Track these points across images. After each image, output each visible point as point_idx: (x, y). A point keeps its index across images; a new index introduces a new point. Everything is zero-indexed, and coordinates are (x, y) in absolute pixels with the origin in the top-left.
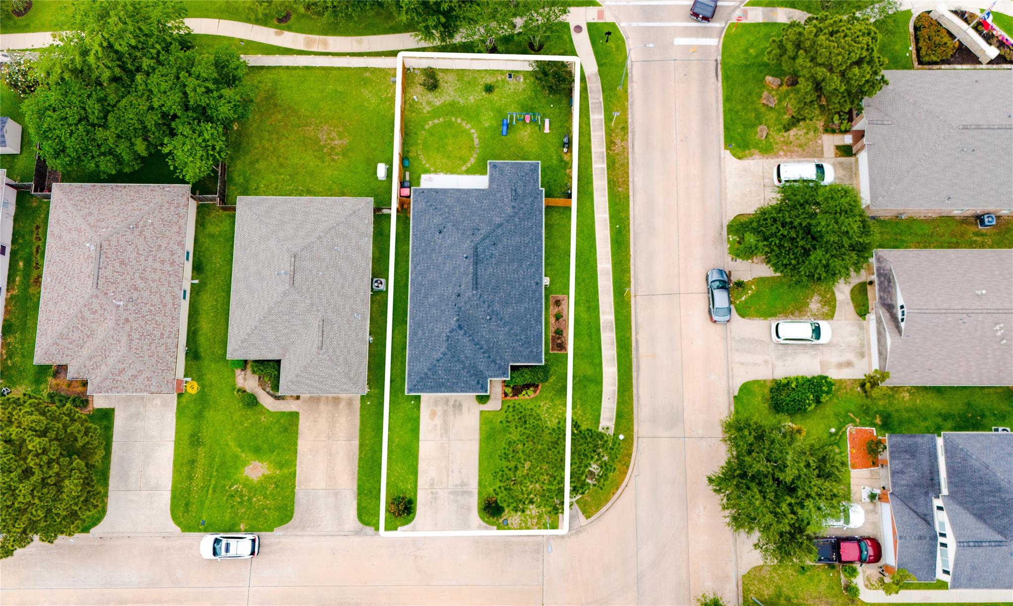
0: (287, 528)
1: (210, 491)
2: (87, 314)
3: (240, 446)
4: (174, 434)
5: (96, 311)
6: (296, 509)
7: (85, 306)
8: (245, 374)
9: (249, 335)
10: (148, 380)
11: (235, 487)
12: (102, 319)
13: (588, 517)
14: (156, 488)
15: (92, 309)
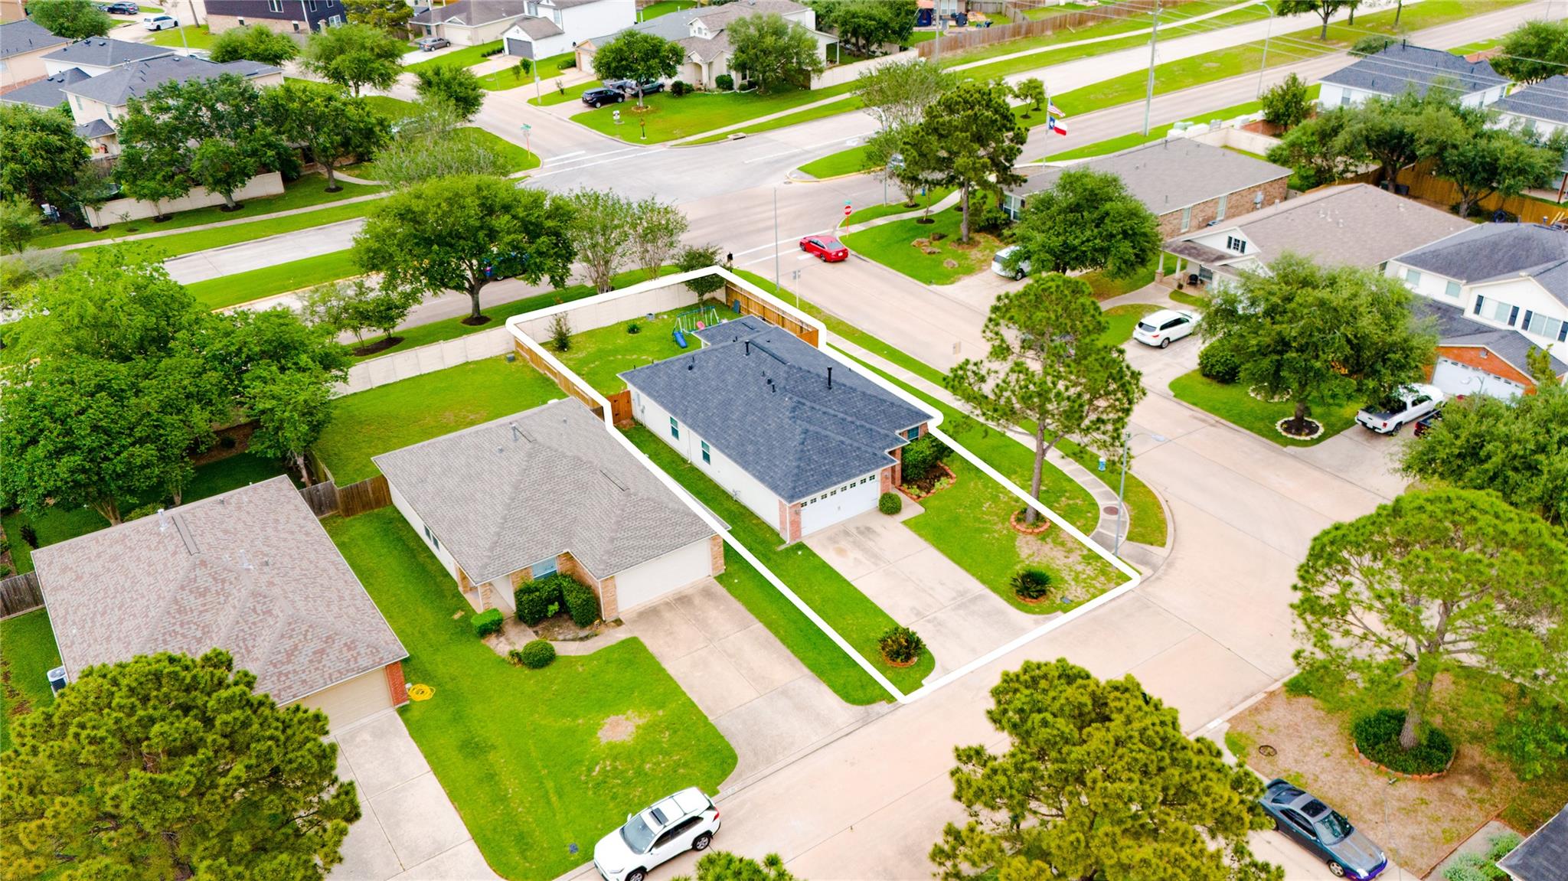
0: (740, 775)
1: (554, 799)
2: (192, 601)
3: (564, 715)
4: (424, 762)
5: (207, 590)
6: (733, 745)
7: (183, 588)
8: (507, 639)
9: (498, 534)
10: (349, 649)
11: (597, 768)
12: (222, 599)
13: (1163, 545)
14: (439, 849)
15: (198, 588)
